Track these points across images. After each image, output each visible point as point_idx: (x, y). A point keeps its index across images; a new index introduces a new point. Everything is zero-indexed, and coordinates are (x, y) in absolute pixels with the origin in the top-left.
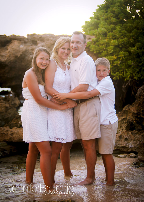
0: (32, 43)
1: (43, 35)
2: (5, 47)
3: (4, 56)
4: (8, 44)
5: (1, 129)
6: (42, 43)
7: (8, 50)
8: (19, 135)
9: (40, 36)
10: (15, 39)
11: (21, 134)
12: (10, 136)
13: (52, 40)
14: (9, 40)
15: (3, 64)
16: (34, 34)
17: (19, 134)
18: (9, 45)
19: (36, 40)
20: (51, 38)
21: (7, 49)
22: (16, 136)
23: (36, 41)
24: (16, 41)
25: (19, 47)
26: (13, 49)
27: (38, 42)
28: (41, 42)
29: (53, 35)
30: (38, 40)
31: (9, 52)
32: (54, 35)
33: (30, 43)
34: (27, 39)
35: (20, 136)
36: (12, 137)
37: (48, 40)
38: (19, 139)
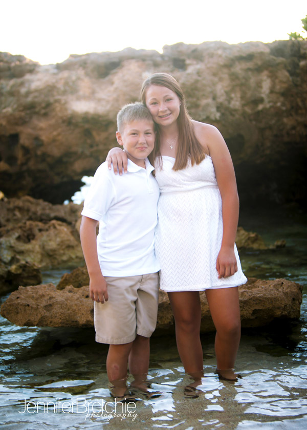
0: (172, 66)
1: (201, 44)
2: (107, 79)
3: (103, 99)
4: (114, 71)
5: (28, 291)
6: (197, 64)
7: (115, 86)
8: (69, 310)
9: (193, 48)
10: (132, 58)
11: (72, 306)
12: (43, 313)
13: (220, 56)
14: (116, 60)
15: (101, 119)
16: (181, 44)
17: (68, 307)
18: (116, 73)
19: (182, 58)
20: (220, 52)
21: (112, 83)
22: (58, 311)
23: (184, 61)
24: (133, 61)
25: (141, 75)
26: (125, 81)
27: (188, 62)
28: (195, 62)
29: (225, 43)
30: (189, 58)
31: (116, 89)
32: (227, 44)
33: (169, 66)
34: (162, 56)
35: (69, 312)
36: (47, 314)
37: (211, 55)
38: (68, 321)
